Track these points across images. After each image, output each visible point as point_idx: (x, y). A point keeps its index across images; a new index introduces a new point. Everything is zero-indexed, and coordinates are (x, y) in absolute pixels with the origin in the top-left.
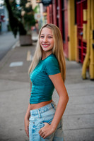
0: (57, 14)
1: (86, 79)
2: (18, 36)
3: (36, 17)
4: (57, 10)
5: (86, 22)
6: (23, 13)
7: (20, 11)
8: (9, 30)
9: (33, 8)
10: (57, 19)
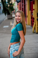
0: (22, 6)
1: (34, 33)
2: (7, 15)
3: (14, 7)
4: (22, 5)
5: (34, 10)
6: (9, 5)
7: (8, 5)
8: (3, 13)
9: (13, 3)
10: (23, 8)
